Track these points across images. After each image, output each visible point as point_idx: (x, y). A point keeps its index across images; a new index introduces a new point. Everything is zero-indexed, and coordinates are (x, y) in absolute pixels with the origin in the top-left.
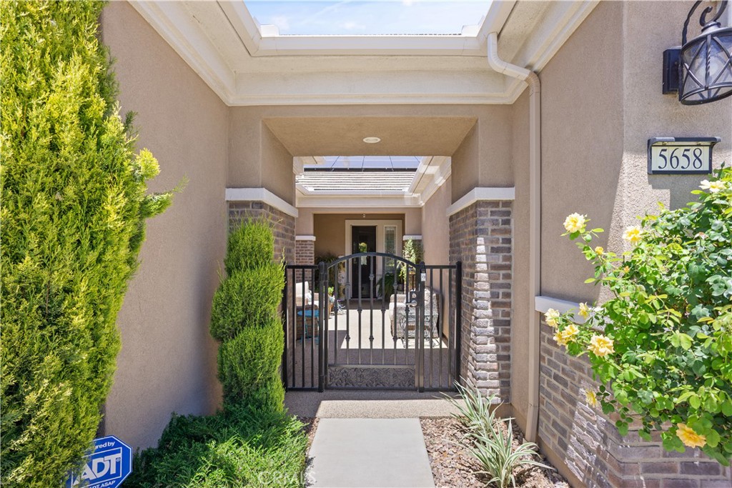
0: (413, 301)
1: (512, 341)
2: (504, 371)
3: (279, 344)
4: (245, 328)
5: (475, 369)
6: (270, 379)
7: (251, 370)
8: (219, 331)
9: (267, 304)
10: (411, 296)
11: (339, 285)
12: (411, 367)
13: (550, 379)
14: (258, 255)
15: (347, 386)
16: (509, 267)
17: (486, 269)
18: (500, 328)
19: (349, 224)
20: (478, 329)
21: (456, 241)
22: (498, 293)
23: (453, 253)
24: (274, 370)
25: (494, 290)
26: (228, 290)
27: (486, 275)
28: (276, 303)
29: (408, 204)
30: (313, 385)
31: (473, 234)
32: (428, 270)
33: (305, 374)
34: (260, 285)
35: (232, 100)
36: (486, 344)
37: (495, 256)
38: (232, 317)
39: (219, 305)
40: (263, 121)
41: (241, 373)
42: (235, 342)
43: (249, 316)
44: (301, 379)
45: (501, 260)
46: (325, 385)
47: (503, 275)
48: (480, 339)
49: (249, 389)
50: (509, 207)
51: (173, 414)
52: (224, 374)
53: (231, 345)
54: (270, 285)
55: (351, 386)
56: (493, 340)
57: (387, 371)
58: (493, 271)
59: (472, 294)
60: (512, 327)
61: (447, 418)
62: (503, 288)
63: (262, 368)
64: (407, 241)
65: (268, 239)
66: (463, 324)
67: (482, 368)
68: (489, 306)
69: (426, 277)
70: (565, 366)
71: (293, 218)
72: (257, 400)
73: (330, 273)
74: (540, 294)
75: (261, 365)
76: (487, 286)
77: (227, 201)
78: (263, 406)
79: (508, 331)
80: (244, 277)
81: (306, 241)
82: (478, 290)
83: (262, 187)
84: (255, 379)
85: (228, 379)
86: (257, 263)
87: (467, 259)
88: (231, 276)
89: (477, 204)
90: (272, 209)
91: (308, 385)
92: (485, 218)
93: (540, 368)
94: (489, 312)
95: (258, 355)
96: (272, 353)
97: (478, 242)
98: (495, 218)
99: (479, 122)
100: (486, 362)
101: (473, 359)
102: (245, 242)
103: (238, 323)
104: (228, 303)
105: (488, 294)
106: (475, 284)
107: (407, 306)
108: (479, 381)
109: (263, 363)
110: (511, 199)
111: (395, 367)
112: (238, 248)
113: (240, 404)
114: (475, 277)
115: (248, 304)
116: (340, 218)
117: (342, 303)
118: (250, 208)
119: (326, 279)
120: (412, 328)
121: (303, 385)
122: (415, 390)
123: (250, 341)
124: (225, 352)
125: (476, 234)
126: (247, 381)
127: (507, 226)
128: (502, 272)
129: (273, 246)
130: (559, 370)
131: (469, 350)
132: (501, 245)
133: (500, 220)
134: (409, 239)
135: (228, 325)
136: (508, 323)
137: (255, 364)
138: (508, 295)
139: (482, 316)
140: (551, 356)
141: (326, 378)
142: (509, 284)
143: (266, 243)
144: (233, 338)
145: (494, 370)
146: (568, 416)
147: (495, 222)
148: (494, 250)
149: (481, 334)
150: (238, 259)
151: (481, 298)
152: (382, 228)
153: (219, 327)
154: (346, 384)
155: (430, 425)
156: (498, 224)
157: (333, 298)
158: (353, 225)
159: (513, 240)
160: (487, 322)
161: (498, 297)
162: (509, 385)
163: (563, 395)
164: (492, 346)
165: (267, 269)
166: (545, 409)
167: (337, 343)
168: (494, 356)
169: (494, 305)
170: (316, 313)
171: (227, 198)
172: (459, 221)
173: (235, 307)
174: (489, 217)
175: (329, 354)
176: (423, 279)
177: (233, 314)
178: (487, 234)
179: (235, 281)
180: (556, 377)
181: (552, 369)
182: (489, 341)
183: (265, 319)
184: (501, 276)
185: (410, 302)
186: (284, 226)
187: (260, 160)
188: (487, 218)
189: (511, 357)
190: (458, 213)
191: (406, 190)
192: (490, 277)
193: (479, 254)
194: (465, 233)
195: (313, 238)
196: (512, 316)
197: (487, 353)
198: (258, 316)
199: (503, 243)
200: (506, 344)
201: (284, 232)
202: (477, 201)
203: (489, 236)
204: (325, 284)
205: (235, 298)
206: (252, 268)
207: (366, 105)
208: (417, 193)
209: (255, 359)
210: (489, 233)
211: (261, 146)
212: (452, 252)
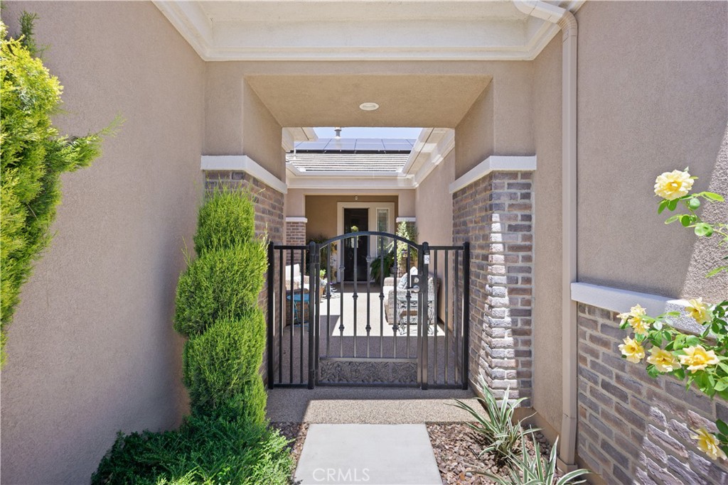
0: (415, 286)
1: (533, 334)
2: (525, 369)
3: (259, 339)
4: (217, 321)
5: (490, 366)
6: (248, 383)
7: (224, 373)
8: (184, 325)
9: (244, 291)
10: (413, 280)
11: (332, 267)
12: (413, 361)
13: (596, 387)
14: (235, 232)
15: (341, 382)
16: (529, 248)
17: (502, 250)
18: (519, 319)
19: (341, 207)
20: (493, 320)
21: (462, 220)
22: (517, 278)
23: (458, 232)
24: (254, 372)
25: (512, 274)
26: (196, 273)
27: (502, 257)
28: (256, 289)
29: (402, 185)
30: (302, 381)
31: (486, 210)
32: (432, 252)
33: (294, 366)
34: (236, 268)
35: (209, 54)
36: (503, 337)
37: (513, 235)
38: (201, 307)
39: (184, 292)
40: (245, 79)
41: (211, 377)
42: (203, 338)
43: (222, 305)
44: (289, 372)
45: (520, 239)
46: (316, 381)
47: (523, 257)
48: (496, 331)
49: (221, 396)
50: (529, 178)
51: (119, 433)
52: (190, 379)
53: (199, 342)
54: (249, 268)
55: (346, 382)
56: (511, 333)
57: (386, 365)
58: (510, 253)
59: (485, 279)
60: (533, 318)
61: (458, 423)
62: (523, 272)
63: (237, 370)
64: (400, 223)
65: (248, 212)
66: (472, 313)
67: (499, 365)
68: (507, 293)
69: (430, 259)
70: (621, 373)
71: (282, 195)
72: (232, 410)
73: (322, 256)
74: (577, 280)
75: (236, 367)
76: (503, 270)
77: (204, 171)
78: (238, 417)
79: (528, 323)
80: (216, 258)
81: (297, 223)
82: (494, 275)
83: (244, 155)
84: (229, 384)
85: (195, 386)
86: (233, 241)
87: (477, 238)
88: (200, 257)
89: (492, 176)
90: (256, 181)
91: (297, 381)
92: (501, 191)
93: (579, 371)
94: (506, 300)
95: (233, 354)
96: (250, 351)
97: (493, 219)
98: (513, 191)
99: (494, 80)
100: (503, 358)
101: (487, 354)
102: (219, 215)
103: (209, 314)
104: (196, 290)
105: (503, 280)
106: (490, 267)
107: (408, 292)
108: (496, 380)
109: (239, 364)
110: (532, 169)
111: (394, 360)
112: (209, 222)
113: (209, 415)
114: (490, 259)
115: (221, 291)
116: (332, 200)
117: (334, 286)
118: (230, 180)
119: (318, 261)
120: (414, 313)
121: (291, 381)
122: (418, 387)
123: (222, 337)
124: (191, 351)
125: (491, 209)
126: (218, 386)
127: (526, 201)
128: (521, 254)
129: (254, 222)
130: (611, 378)
131: (480, 343)
132: (520, 223)
133: (519, 194)
134: (402, 221)
135: (196, 317)
136: (529, 313)
137: (229, 365)
138: (528, 281)
139: (499, 304)
140: (597, 357)
141: (317, 373)
142: (530, 268)
143: (244, 216)
144: (202, 333)
145: (512, 368)
146: (629, 439)
147: (513, 196)
148: (511, 228)
149: (497, 326)
150: (210, 236)
151: (497, 284)
152: (375, 211)
153: (184, 319)
154: (340, 380)
155: (439, 433)
156: (515, 198)
157: (325, 281)
158: (345, 207)
159: (534, 217)
160: (504, 312)
161: (517, 283)
162: (531, 386)
163: (618, 410)
164: (509, 340)
165: (245, 248)
166: (588, 422)
167: (329, 329)
168: (512, 351)
169: (511, 291)
170: (306, 297)
171: (203, 167)
172: (466, 197)
173: (205, 296)
174: (506, 190)
175: (320, 343)
176: (426, 262)
177: (202, 304)
178: (504, 210)
179: (204, 263)
180: (606, 386)
181: (598, 374)
182: (506, 334)
183: (242, 310)
184: (520, 258)
185: (412, 287)
186: (271, 202)
187: (242, 124)
188: (503, 192)
189: (533, 353)
190: (465, 188)
191: (400, 170)
192: (506, 260)
193: (495, 233)
194: (475, 210)
195: (305, 220)
196: (533, 305)
197: (504, 348)
198: (233, 305)
199: (522, 220)
200: (526, 337)
201: (271, 209)
202: (492, 172)
203: (506, 212)
204: (316, 267)
205: (205, 283)
206: (226, 246)
207: (363, 61)
208: (411, 174)
209: (228, 360)
210: (506, 209)
211: (242, 108)
212: (456, 232)
